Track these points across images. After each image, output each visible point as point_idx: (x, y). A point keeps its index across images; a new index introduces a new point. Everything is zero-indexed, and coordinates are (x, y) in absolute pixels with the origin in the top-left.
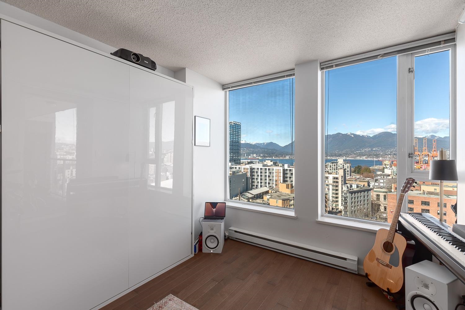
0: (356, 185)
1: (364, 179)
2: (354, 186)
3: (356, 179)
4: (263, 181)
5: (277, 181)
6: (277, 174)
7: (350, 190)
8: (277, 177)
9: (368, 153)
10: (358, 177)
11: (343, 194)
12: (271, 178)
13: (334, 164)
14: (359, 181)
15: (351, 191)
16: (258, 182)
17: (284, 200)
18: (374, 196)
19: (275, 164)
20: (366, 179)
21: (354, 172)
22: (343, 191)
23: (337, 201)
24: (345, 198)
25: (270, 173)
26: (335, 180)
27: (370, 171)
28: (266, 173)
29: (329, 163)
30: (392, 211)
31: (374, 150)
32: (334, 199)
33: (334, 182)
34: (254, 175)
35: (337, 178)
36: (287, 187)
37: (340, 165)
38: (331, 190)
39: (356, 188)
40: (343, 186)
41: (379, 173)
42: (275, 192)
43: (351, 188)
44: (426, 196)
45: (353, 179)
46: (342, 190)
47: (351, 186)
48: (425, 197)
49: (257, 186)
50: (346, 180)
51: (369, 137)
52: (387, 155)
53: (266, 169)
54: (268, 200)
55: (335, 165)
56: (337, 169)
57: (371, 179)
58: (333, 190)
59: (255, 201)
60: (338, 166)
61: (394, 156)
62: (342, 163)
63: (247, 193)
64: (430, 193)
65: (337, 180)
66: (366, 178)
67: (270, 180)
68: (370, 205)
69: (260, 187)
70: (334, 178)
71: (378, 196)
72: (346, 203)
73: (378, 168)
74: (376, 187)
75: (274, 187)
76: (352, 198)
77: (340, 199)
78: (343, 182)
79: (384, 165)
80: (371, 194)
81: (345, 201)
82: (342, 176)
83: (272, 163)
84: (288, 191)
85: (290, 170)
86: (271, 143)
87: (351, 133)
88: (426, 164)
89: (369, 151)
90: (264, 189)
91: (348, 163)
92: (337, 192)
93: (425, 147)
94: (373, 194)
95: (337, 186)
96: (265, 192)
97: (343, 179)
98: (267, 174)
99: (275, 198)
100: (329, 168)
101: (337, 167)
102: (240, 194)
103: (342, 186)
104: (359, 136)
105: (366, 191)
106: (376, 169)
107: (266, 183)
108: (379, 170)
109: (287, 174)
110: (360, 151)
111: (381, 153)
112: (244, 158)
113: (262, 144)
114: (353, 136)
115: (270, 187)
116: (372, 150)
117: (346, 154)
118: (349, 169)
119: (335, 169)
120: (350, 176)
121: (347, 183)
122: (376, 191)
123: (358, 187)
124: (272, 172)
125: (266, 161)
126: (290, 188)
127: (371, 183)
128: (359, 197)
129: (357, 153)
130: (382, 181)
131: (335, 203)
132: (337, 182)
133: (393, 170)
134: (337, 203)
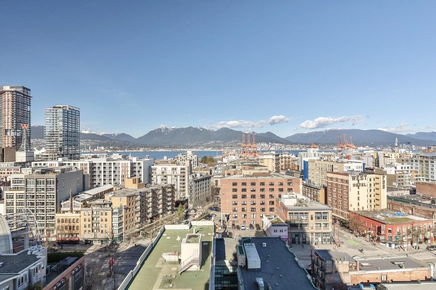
0: (199, 174)
1: (208, 168)
3: (202, 168)
4: (107, 178)
5: (123, 176)
6: (123, 169)
7: (195, 178)
8: (124, 172)
9: (213, 145)
10: (204, 166)
11: (189, 183)
12: (117, 173)
13: (184, 155)
14: (204, 170)
16: (100, 180)
17: (129, 197)
18: (214, 182)
19: (125, 157)
20: (210, 168)
21: (200, 162)
23: (184, 191)
24: (190, 186)
25: (116, 168)
26: (183, 171)
27: (213, 161)
28: (110, 168)
29: (180, 155)
30: (223, 193)
31: (217, 143)
32: (181, 189)
33: (182, 173)
34: (95, 172)
35: (184, 169)
36: (134, 182)
37: (189, 157)
38: (179, 181)
39: (199, 176)
40: (189, 176)
41: (219, 162)
42: (120, 188)
43: (196, 177)
45: (199, 168)
46: (188, 180)
47: (196, 175)
49: (99, 184)
50: (192, 170)
51: (213, 131)
52: (226, 146)
53: (110, 164)
54: (110, 199)
55: (184, 157)
57: (213, 167)
58: (181, 180)
59: (94, 202)
60: (187, 157)
61: (231, 147)
62: (190, 154)
63: (83, 194)
64: (247, 176)
67: (116, 175)
68: (210, 190)
69: (102, 184)
70: (182, 169)
71: (217, 181)
72: (191, 191)
73: (219, 158)
74: (215, 174)
75: (120, 183)
76: (196, 186)
77: (186, 189)
78: (189, 172)
80: (212, 180)
81: (191, 190)
83: (120, 157)
84: (135, 186)
85: (139, 164)
86: (124, 134)
87: (200, 127)
88: (250, 154)
89: (214, 143)
90: (108, 187)
91: (195, 154)
92: (184, 182)
93: (249, 140)
94: (213, 180)
95: (184, 176)
96: (108, 190)
97: (189, 170)
98: (112, 170)
99: (119, 196)
100: (179, 160)
102: (72, 196)
103: (188, 176)
104: (206, 130)
105: (208, 178)
107: (110, 179)
108: (220, 159)
109: (135, 167)
110: (207, 144)
111: (222, 145)
112: (88, 151)
113: (112, 134)
114: (202, 130)
115: (115, 183)
117: (196, 146)
118: (196, 160)
119: (184, 161)
120: (197, 166)
121: (192, 173)
122: (215, 178)
123: (201, 175)
124: (118, 167)
125: (114, 154)
126: (137, 183)
127: (212, 171)
128: (202, 185)
129: (205, 145)
130: (219, 169)
131: (182, 193)
132: (184, 172)
133: (228, 159)
134: (184, 192)
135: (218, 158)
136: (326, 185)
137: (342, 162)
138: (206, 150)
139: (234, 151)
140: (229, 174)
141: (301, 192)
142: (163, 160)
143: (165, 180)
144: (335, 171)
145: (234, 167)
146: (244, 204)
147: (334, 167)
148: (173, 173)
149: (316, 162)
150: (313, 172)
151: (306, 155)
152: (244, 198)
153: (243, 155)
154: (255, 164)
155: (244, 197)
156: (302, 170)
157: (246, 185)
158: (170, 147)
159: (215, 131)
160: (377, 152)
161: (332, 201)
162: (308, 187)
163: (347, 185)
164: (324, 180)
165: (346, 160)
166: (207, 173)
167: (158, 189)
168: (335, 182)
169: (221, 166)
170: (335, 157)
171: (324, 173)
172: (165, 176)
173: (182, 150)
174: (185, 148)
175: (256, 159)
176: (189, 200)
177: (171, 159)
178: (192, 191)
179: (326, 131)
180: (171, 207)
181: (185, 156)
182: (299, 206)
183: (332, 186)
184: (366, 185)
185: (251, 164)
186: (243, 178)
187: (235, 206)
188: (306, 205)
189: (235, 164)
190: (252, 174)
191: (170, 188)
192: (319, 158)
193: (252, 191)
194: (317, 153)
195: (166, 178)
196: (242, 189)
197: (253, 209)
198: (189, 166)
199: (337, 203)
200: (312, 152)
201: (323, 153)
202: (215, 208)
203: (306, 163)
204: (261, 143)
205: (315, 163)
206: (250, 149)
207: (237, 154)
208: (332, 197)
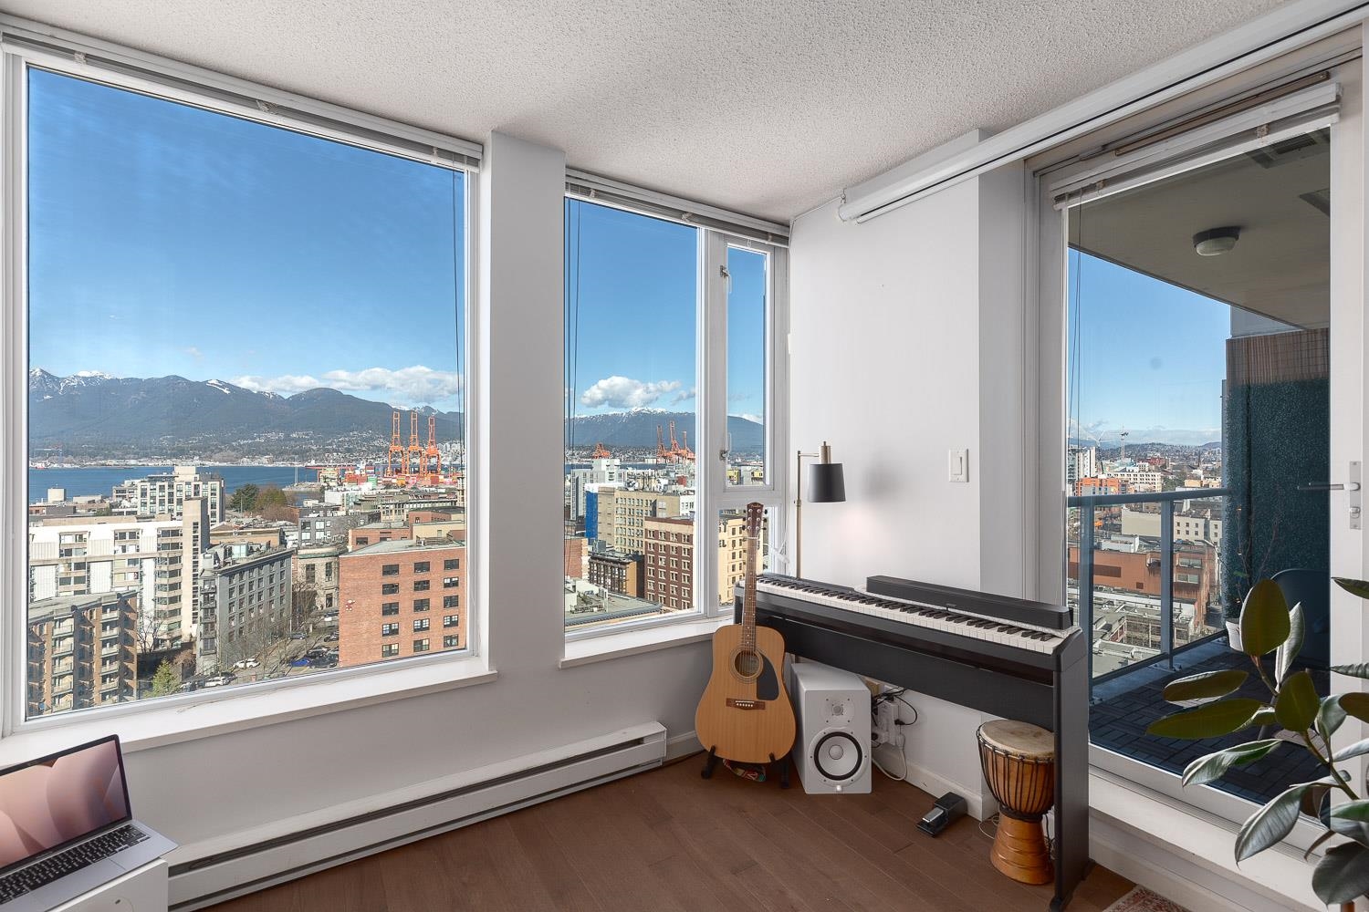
0: (243, 548)
1: (266, 526)
2: (239, 553)
3: (242, 528)
7: (225, 564)
9: (275, 448)
10: (247, 520)
11: (200, 583)
13: (158, 484)
14: (253, 533)
15: (227, 567)
18: (299, 570)
20: (275, 524)
21: (232, 507)
22: (199, 573)
23: (175, 612)
24: (205, 594)
26: (169, 540)
27: (284, 500)
29: (137, 482)
30: (350, 602)
31: (294, 439)
32: (162, 607)
33: (161, 547)
35: (175, 533)
37: (185, 488)
38: (149, 578)
39: (244, 555)
40: (200, 556)
41: (310, 503)
43: (229, 560)
44: (423, 549)
45: (231, 528)
46: (194, 571)
47: (228, 552)
48: (421, 553)
50: (209, 535)
51: (278, 400)
52: (328, 451)
55: (162, 488)
56: (171, 501)
57: (288, 523)
58: (158, 574)
60: (175, 491)
61: (346, 454)
62: (191, 478)
64: (431, 541)
65: (175, 540)
66: (273, 520)
68: (288, 601)
70: (166, 533)
71: (310, 568)
72: (210, 611)
73: (309, 489)
74: (304, 544)
76: (231, 591)
77: (187, 604)
78: (199, 542)
79: (322, 480)
80: (292, 566)
81: (207, 606)
82: (195, 524)
87: (220, 382)
88: (417, 474)
89: (279, 440)
91: (212, 478)
92: (173, 580)
93: (414, 433)
94: (297, 567)
95: (173, 560)
97: (199, 534)
100: (137, 500)
101: (171, 494)
103: (194, 558)
104: (247, 392)
105: (277, 560)
106: (301, 493)
108: (310, 495)
110: (250, 441)
111: (314, 448)
114: (228, 392)
116: (287, 438)
117: (204, 450)
118: (217, 498)
119: (162, 503)
120: (222, 519)
121: (212, 546)
122: (304, 557)
123: (250, 551)
127: (286, 534)
128: (256, 583)
129: (240, 445)
130: (320, 525)
131: (166, 622)
132: (176, 546)
133: (345, 493)
134: (174, 619)
135: (302, 489)
136: (642, 551)
137: (675, 493)
138: (246, 462)
139: (362, 466)
140: (362, 541)
141: (586, 575)
142: (42, 504)
143: (79, 580)
144: (660, 515)
145: (375, 517)
146: (421, 629)
147: (659, 505)
148: (120, 552)
149: (617, 494)
150: (609, 520)
151: (588, 475)
152: (422, 610)
153: (394, 481)
154: (441, 505)
155: (421, 605)
156: (578, 518)
157: (428, 570)
158: (66, 453)
159: (286, 398)
160: (739, 468)
161: (656, 590)
162: (600, 559)
163: (689, 546)
164: (635, 539)
165: (681, 488)
166: (269, 544)
167: (51, 619)
168: (662, 543)
169: (325, 515)
170: (661, 480)
171: (636, 521)
172: (79, 566)
173: (133, 462)
174: (146, 456)
175: (443, 491)
176: (200, 645)
177: (91, 498)
178: (213, 609)
179: (629, 414)
180: (117, 680)
181: (166, 487)
182: (583, 610)
183: (656, 553)
184: (726, 543)
185: (430, 505)
186: (415, 550)
187: (390, 639)
188: (600, 607)
189: (375, 507)
190: (444, 535)
191: (113, 608)
192: (622, 484)
193: (446, 586)
194: (616, 470)
195: (82, 573)
196: (415, 584)
197: (451, 638)
198: (199, 521)
199: (668, 595)
200: (604, 468)
201: (630, 470)
202: (312, 657)
203: (591, 499)
204: (451, 444)
205: (616, 497)
206: (417, 461)
207: (374, 477)
208: (657, 580)
